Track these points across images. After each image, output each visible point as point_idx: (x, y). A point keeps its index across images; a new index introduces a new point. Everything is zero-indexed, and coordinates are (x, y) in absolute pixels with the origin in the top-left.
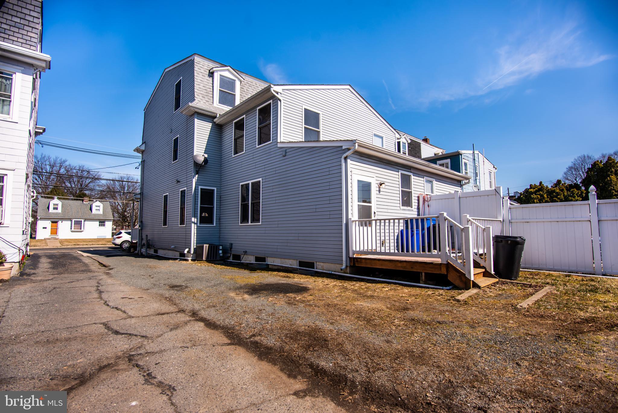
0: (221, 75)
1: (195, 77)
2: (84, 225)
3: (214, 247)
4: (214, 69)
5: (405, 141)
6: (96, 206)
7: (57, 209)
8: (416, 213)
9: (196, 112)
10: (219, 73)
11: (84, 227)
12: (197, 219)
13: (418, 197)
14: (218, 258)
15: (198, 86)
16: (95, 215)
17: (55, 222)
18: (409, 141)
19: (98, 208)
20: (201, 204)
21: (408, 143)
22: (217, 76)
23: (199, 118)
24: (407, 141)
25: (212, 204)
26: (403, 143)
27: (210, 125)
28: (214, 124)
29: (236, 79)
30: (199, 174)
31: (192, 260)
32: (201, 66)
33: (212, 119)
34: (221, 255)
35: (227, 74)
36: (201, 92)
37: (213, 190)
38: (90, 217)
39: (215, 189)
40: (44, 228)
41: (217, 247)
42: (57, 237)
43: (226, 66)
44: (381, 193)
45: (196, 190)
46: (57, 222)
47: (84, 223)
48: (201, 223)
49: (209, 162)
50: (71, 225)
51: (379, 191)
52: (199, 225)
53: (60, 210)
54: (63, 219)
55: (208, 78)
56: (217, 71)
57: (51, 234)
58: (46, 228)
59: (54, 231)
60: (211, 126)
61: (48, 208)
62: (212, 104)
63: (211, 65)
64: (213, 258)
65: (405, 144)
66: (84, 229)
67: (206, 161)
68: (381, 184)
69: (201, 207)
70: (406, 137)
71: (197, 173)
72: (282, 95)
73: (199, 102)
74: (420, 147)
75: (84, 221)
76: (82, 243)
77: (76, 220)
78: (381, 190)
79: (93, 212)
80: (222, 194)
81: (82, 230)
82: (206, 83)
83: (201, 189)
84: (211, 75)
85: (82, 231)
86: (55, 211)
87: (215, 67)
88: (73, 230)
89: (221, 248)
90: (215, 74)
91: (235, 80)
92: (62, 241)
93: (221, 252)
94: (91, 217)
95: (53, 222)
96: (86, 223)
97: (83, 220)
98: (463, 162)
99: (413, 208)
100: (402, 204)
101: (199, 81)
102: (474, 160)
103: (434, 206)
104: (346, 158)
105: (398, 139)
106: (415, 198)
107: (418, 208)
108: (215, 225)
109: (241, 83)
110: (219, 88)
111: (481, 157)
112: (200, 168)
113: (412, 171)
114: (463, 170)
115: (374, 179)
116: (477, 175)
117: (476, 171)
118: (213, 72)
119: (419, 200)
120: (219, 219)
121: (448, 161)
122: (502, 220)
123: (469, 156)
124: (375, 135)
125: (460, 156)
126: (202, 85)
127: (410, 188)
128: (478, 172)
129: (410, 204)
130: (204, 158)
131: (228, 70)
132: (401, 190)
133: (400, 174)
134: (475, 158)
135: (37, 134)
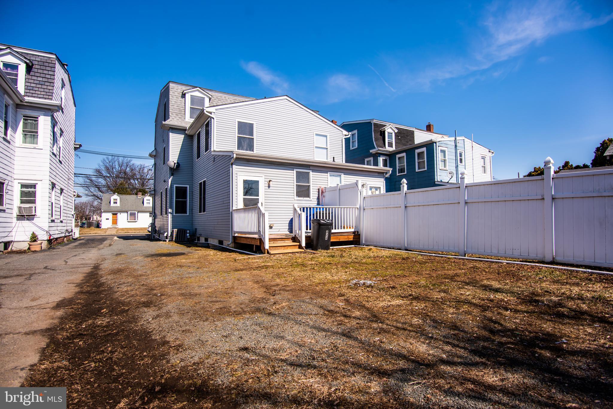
0: (191, 95)
1: (170, 100)
2: (137, 216)
3: (182, 231)
4: (185, 92)
5: (390, 130)
6: (147, 200)
7: (116, 203)
8: (316, 202)
9: (170, 128)
10: (190, 94)
11: (137, 218)
12: (173, 210)
13: (319, 189)
14: (186, 240)
15: (172, 107)
16: (146, 207)
17: (115, 214)
18: (396, 131)
19: (148, 202)
20: (176, 199)
21: (395, 133)
22: (188, 97)
23: (173, 132)
24: (394, 131)
25: (186, 198)
26: (388, 133)
27: (183, 136)
28: (186, 135)
29: (205, 97)
30: (174, 175)
31: (169, 241)
32: (175, 90)
33: (184, 132)
34: (189, 237)
35: (197, 94)
36: (175, 111)
37: (186, 187)
38: (142, 209)
39: (188, 186)
40: (107, 219)
41: (184, 231)
42: (117, 226)
43: (197, 87)
44: (271, 188)
45: (172, 188)
46: (116, 214)
47: (137, 215)
48: (176, 213)
49: (181, 165)
50: (128, 216)
51: (269, 187)
52: (174, 214)
53: (118, 204)
54: (121, 212)
55: (181, 99)
56: (188, 93)
57: (113, 224)
58: (108, 219)
59: (115, 222)
60: (183, 137)
61: (110, 202)
62: (184, 119)
63: (184, 88)
64: (180, 239)
65: (392, 134)
66: (137, 220)
67: (178, 165)
68: (270, 181)
69: (176, 201)
70: (392, 127)
71: (172, 174)
72: (216, 114)
73: (173, 119)
74: (414, 135)
75: (138, 213)
76: (131, 231)
77: (131, 212)
78: (271, 185)
79: (145, 205)
80: (193, 190)
81: (136, 220)
82: (180, 104)
83: (176, 187)
84: (183, 96)
85: (136, 222)
86: (115, 205)
87: (186, 90)
88: (129, 220)
89: (188, 232)
90: (187, 95)
91: (204, 98)
92: (123, 229)
93: (188, 235)
94: (143, 209)
95: (113, 214)
96: (139, 214)
97: (136, 212)
98: (438, 150)
99: (311, 199)
100: (297, 196)
101: (173, 102)
102: (456, 146)
103: (328, 197)
104: (232, 164)
105: (346, 135)
106: (315, 190)
107: (318, 198)
108: (188, 214)
109: (210, 100)
110: (190, 106)
111: (468, 142)
112: (174, 171)
113: (311, 168)
114: (439, 157)
115: (263, 178)
116: (461, 161)
117: (459, 158)
118: (185, 94)
119: (319, 192)
120: (192, 210)
121: (424, 149)
122: (358, 207)
123: (449, 143)
124: (317, 135)
125: (435, 144)
126: (176, 105)
127: (308, 182)
128: (463, 158)
129: (308, 196)
130: (175, 163)
131: (198, 90)
132: (296, 185)
133: (295, 172)
134: (458, 145)
135: (76, 149)
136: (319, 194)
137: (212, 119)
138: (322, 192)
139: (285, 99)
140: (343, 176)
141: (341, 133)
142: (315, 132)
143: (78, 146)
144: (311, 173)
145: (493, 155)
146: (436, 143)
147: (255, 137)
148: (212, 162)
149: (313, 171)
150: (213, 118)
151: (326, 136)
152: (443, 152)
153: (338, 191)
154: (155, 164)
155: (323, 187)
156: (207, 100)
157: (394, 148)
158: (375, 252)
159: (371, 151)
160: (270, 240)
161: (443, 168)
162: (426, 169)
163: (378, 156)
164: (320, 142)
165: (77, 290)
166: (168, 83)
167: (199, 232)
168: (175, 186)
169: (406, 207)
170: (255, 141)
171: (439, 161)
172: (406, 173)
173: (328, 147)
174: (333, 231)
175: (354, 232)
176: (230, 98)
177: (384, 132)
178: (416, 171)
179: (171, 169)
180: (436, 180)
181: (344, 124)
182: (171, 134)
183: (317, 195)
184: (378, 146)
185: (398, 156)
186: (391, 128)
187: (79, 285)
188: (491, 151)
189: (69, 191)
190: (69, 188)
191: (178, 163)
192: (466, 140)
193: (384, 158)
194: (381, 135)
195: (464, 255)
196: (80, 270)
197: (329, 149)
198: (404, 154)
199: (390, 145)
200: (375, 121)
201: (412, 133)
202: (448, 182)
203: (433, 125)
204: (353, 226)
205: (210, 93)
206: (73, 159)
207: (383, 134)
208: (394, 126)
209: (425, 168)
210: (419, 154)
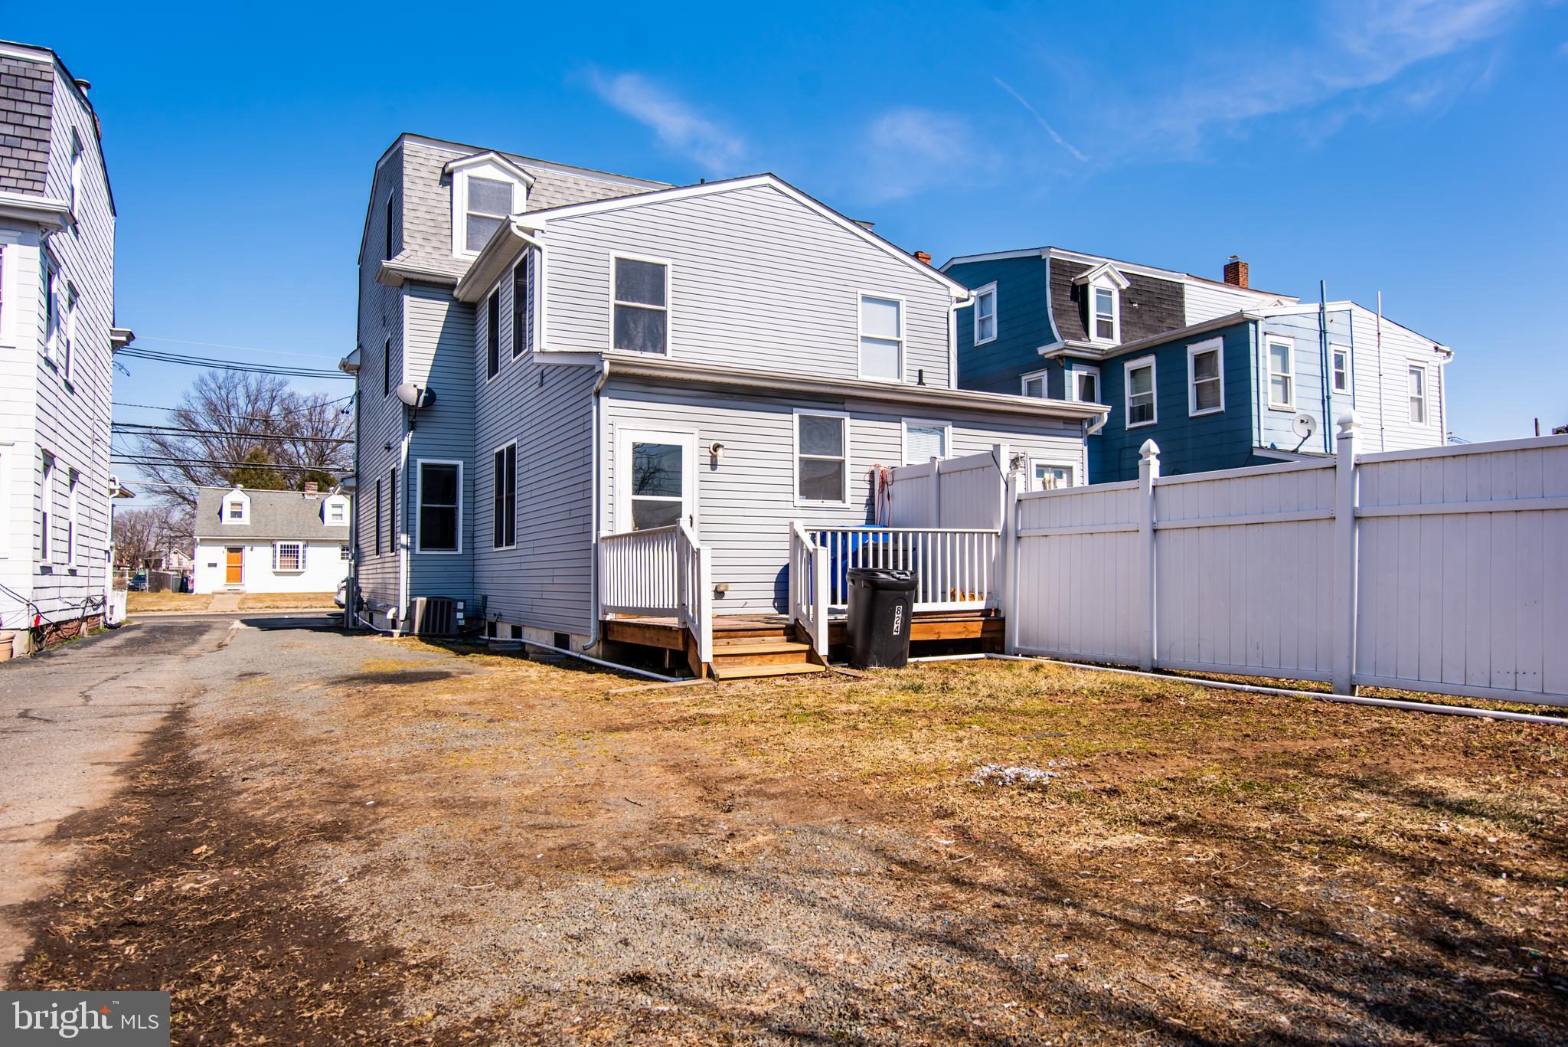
0: (470, 177)
1: (405, 192)
2: (304, 557)
3: (442, 603)
4: (451, 166)
5: (1105, 283)
6: (334, 506)
7: (237, 514)
8: (864, 515)
9: (406, 279)
10: (467, 172)
11: (304, 562)
12: (413, 537)
13: (872, 474)
14: (453, 630)
15: (413, 214)
16: (331, 529)
17: (235, 550)
18: (1125, 284)
19: (338, 511)
20: (424, 501)
21: (1121, 291)
22: (460, 181)
23: (413, 293)
24: (1118, 285)
25: (453, 499)
26: (1099, 291)
27: (444, 306)
28: (455, 303)
29: (515, 181)
30: (418, 430)
31: (401, 635)
32: (422, 161)
33: (448, 292)
34: (462, 623)
35: (488, 172)
36: (421, 228)
37: (456, 467)
38: (320, 534)
39: (460, 463)
40: (210, 565)
41: (449, 604)
42: (242, 588)
43: (488, 151)
44: (719, 469)
45: (411, 470)
46: (239, 550)
47: (304, 552)
48: (423, 546)
49: (438, 397)
50: (275, 556)
51: (714, 465)
52: (418, 551)
53: (246, 519)
54: (254, 542)
55: (440, 190)
56: (460, 168)
57: (228, 579)
58: (215, 565)
59: (235, 573)
60: (446, 308)
61: (220, 513)
62: (448, 253)
63: (448, 154)
64: (434, 630)
65: (1110, 293)
66: (304, 567)
67: (431, 396)
69: (422, 508)
70: (1112, 273)
71: (412, 426)
72: (548, 235)
73: (414, 253)
74: (1183, 297)
75: (305, 546)
76: (285, 604)
77: (284, 543)
78: (720, 460)
79: (327, 523)
80: (477, 476)
81: (300, 569)
82: (434, 203)
83: (424, 465)
84: (446, 179)
85: (301, 573)
86: (236, 521)
87: (455, 160)
88: (278, 569)
89: (461, 605)
90: (457, 177)
91: (511, 184)
92: (258, 597)
93: (460, 615)
94: (320, 536)
95: (231, 550)
96: (309, 549)
97: (301, 544)
98: (1264, 345)
99: (848, 504)
100: (801, 494)
101: (414, 200)
102: (1323, 333)
103: (900, 498)
104: (598, 394)
105: (959, 300)
106: (861, 477)
107: (871, 503)
108: (460, 551)
109: (529, 189)
110: (466, 211)
111: (1364, 319)
112: (417, 415)
113: (847, 406)
114: (1265, 369)
115: (696, 437)
116: (1340, 383)
117: (1332, 370)
118: (451, 174)
119: (872, 482)
120: (471, 537)
121: (1217, 344)
122: (999, 531)
123: (1299, 321)
124: (867, 299)
125: (1252, 327)
126: (424, 209)
127: (839, 450)
128: (1347, 370)
129: (838, 494)
130: (420, 392)
131: (491, 160)
132: (801, 459)
133: (796, 417)
134: (1329, 327)
135: (116, 346)
136: (872, 489)
137: (537, 252)
138: (883, 482)
139: (764, 186)
140: (949, 430)
141: (946, 293)
142: (860, 292)
143: (124, 339)
144: (848, 421)
145: (1450, 360)
146: (1255, 322)
147: (669, 307)
148: (537, 386)
149: (855, 414)
150: (540, 249)
151: (896, 304)
152: (1281, 351)
153: (933, 479)
154: (359, 394)
155: (885, 465)
156: (519, 190)
157: (1116, 341)
158: (1054, 676)
159: (1041, 351)
160: (719, 633)
161: (1280, 404)
162: (1222, 408)
163: (1063, 368)
164: (878, 322)
165: (121, 783)
166: (400, 139)
168: (420, 461)
169: (1155, 531)
170: (670, 320)
171: (1265, 381)
172: (1155, 421)
173: (903, 338)
174: (918, 607)
175: (985, 613)
176: (590, 184)
177: (1085, 288)
178: (1191, 414)
179: (408, 408)
180: (1255, 444)
181: (956, 262)
182: (407, 298)
183: (867, 493)
184: (1065, 334)
185: (1130, 366)
186: (1107, 274)
187: (126, 770)
188: (1441, 347)
189: (95, 477)
190: (95, 467)
191: (428, 390)
192: (1358, 311)
193: (1084, 373)
194: (1074, 298)
195: (1348, 688)
196: (128, 722)
197: (905, 344)
198: (1150, 361)
199: (1105, 330)
200: (1054, 254)
201: (1176, 292)
202: (1295, 451)
203: (1245, 265)
204: (981, 593)
205: (529, 168)
206: (108, 375)
207: (1080, 294)
208: (1116, 268)
209: (1219, 405)
210: (1199, 359)
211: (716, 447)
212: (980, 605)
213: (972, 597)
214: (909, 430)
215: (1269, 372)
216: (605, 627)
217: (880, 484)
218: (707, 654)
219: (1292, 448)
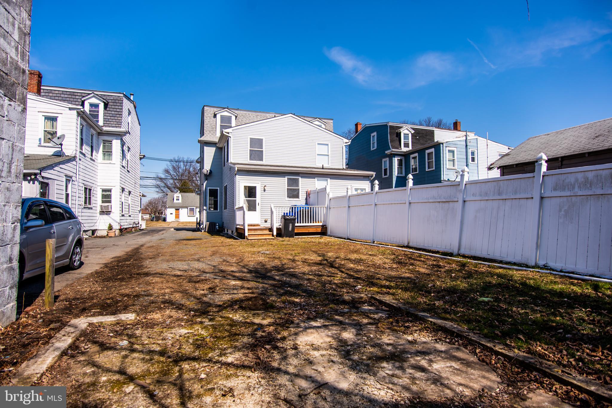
1: (205, 120)
2: (195, 211)
3: (213, 224)
4: (216, 113)
5: (406, 132)
7: (178, 200)
9: (205, 142)
10: (220, 114)
11: (196, 213)
12: (207, 207)
13: (307, 192)
14: (215, 231)
15: (207, 126)
17: (177, 210)
18: (413, 132)
20: (209, 197)
21: (412, 134)
22: (218, 116)
23: (207, 146)
24: (411, 132)
25: (217, 198)
26: (404, 134)
27: (214, 149)
28: (217, 148)
29: (232, 115)
30: (208, 180)
31: (204, 232)
32: (209, 112)
33: (215, 145)
34: (218, 229)
35: (226, 114)
36: (209, 129)
37: (217, 189)
39: (219, 188)
41: (215, 224)
42: (179, 220)
43: (225, 108)
44: (266, 192)
45: (206, 190)
46: (178, 209)
48: (209, 210)
50: (188, 211)
51: (265, 190)
53: (180, 201)
54: (182, 207)
55: (213, 119)
56: (218, 113)
57: (176, 218)
58: (172, 214)
59: (177, 216)
61: (173, 199)
62: (215, 135)
63: (215, 109)
64: (211, 231)
65: (408, 134)
67: (211, 172)
69: (209, 200)
71: (206, 179)
72: (231, 134)
73: (207, 136)
74: (434, 135)
77: (190, 208)
80: (221, 191)
81: (194, 215)
82: (212, 123)
86: (178, 202)
87: (217, 111)
88: (189, 215)
89: (217, 224)
91: (231, 117)
92: (183, 223)
93: (217, 227)
95: (176, 210)
96: (197, 209)
97: (195, 208)
98: (446, 150)
99: (300, 199)
100: (288, 197)
101: (207, 122)
102: (466, 146)
103: (312, 199)
104: (236, 175)
105: (346, 143)
106: (304, 193)
107: (306, 199)
108: (219, 211)
109: (236, 117)
110: (220, 124)
111: (482, 141)
112: (207, 177)
113: (300, 175)
115: (260, 184)
116: (473, 160)
117: (470, 157)
118: (216, 115)
119: (307, 194)
120: (221, 207)
121: (433, 150)
122: (326, 206)
123: (458, 143)
125: (441, 145)
126: (209, 124)
127: (298, 186)
128: (476, 157)
129: (297, 196)
130: (207, 171)
131: (226, 110)
132: (287, 189)
133: (286, 178)
134: (468, 144)
135: (141, 159)
136: (307, 196)
137: (230, 138)
138: (309, 194)
139: (290, 116)
140: (329, 180)
141: (342, 141)
142: (317, 142)
143: (143, 157)
144: (300, 179)
146: (443, 144)
147: (264, 149)
148: (229, 171)
149: (302, 177)
151: (327, 145)
152: (452, 152)
153: (317, 193)
154: (200, 169)
155: (309, 190)
156: (233, 118)
157: (410, 148)
159: (386, 152)
161: (452, 167)
162: (434, 169)
163: (392, 157)
164: (323, 150)
166: (204, 107)
167: (225, 225)
168: (208, 188)
170: (264, 153)
171: (446, 161)
172: (418, 172)
173: (329, 154)
174: (296, 224)
176: (252, 115)
177: (400, 133)
178: (427, 170)
179: (206, 175)
180: (442, 179)
181: (367, 126)
182: (205, 147)
183: (306, 196)
184: (394, 147)
185: (412, 156)
186: (407, 129)
188: (510, 148)
189: (136, 192)
190: (135, 190)
191: (210, 170)
192: (479, 138)
193: (399, 158)
194: (397, 136)
197: (330, 156)
198: (416, 155)
199: (406, 145)
200: (390, 124)
201: (432, 132)
203: (460, 123)
204: (321, 221)
205: (236, 112)
206: (139, 167)
207: (399, 135)
208: (409, 126)
209: (433, 168)
210: (429, 154)
211: (265, 186)
212: (321, 224)
213: (319, 222)
214: (318, 180)
215: (447, 158)
216: (237, 229)
217: (308, 194)
218: (246, 234)
219: (454, 180)
